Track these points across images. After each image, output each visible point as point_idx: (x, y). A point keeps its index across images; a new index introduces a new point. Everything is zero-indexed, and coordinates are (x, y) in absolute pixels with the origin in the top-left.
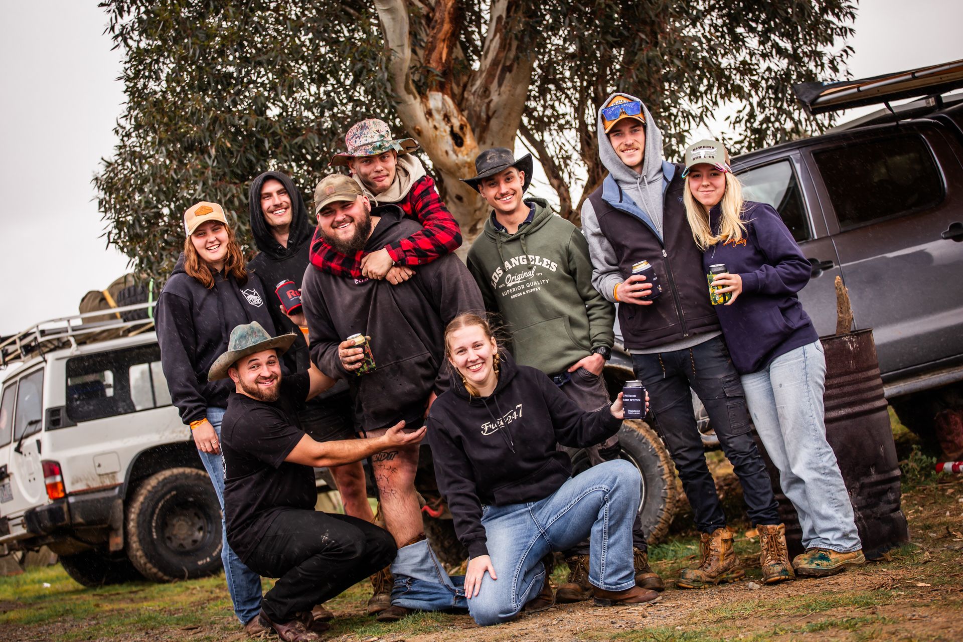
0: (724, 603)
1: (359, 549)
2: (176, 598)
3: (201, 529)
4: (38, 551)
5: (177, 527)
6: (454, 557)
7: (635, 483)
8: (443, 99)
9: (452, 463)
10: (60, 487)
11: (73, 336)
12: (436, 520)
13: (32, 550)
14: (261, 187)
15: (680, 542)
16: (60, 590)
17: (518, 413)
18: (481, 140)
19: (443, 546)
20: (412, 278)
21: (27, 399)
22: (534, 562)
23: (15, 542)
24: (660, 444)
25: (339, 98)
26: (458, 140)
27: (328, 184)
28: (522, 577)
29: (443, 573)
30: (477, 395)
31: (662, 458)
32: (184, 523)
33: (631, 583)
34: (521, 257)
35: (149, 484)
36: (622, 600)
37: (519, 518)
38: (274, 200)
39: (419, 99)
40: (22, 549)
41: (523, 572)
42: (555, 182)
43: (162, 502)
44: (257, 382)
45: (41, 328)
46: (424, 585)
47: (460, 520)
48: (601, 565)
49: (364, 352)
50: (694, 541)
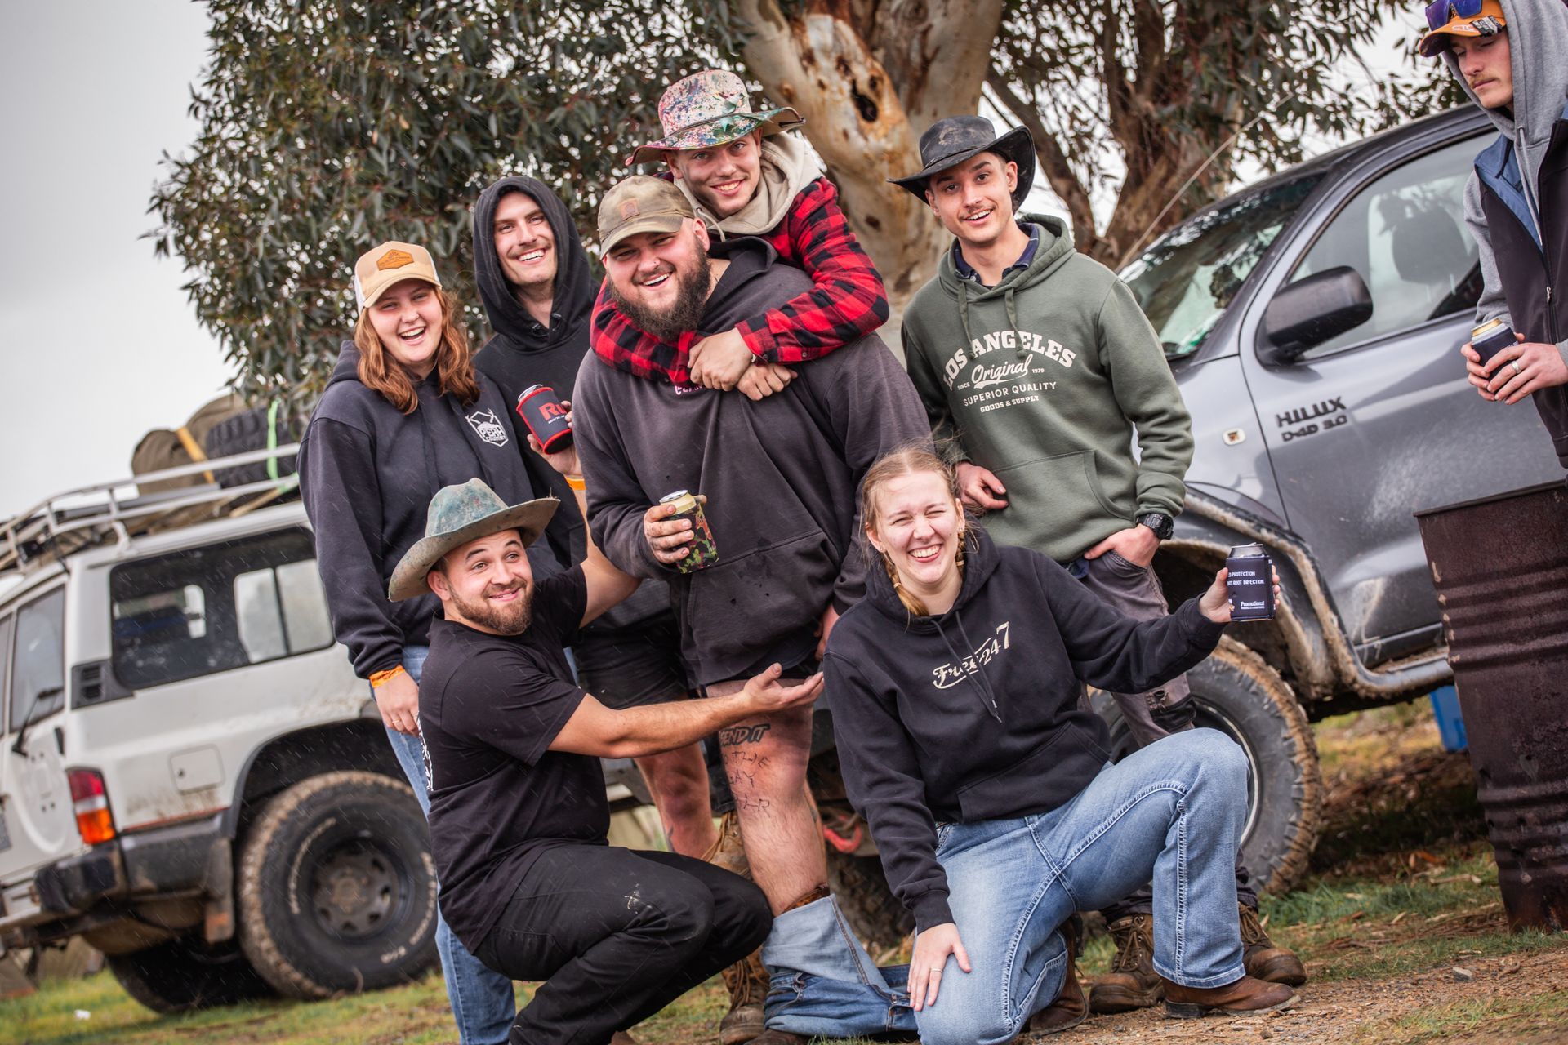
0: (1425, 1006)
1: (701, 921)
2: (341, 1030)
3: (386, 891)
4: (63, 948)
5: (338, 890)
6: (887, 929)
7: (1237, 773)
8: (835, 28)
9: (876, 743)
10: (105, 820)
11: (122, 521)
12: (849, 857)
13: (53, 946)
14: (494, 209)
15: (1332, 886)
16: (110, 1023)
17: (1001, 642)
18: (912, 106)
19: (863, 909)
20: (791, 385)
21: (33, 647)
22: (1044, 933)
23: (17, 931)
24: (1285, 693)
25: (629, 34)
26: (867, 108)
27: (626, 197)
28: (1020, 965)
29: (865, 960)
30: (923, 611)
31: (1290, 722)
32: (352, 881)
33: (1237, 971)
34: (1005, 334)
35: (281, 807)
36: (1219, 1006)
37: (1012, 849)
38: (521, 234)
39: (786, 30)
40: (31, 945)
41: (1023, 955)
42: (1062, 185)
43: (309, 840)
44: (486, 595)
45: (58, 505)
46: (829, 987)
47: (895, 855)
48: (1176, 938)
49: (693, 528)
50: (1360, 885)
